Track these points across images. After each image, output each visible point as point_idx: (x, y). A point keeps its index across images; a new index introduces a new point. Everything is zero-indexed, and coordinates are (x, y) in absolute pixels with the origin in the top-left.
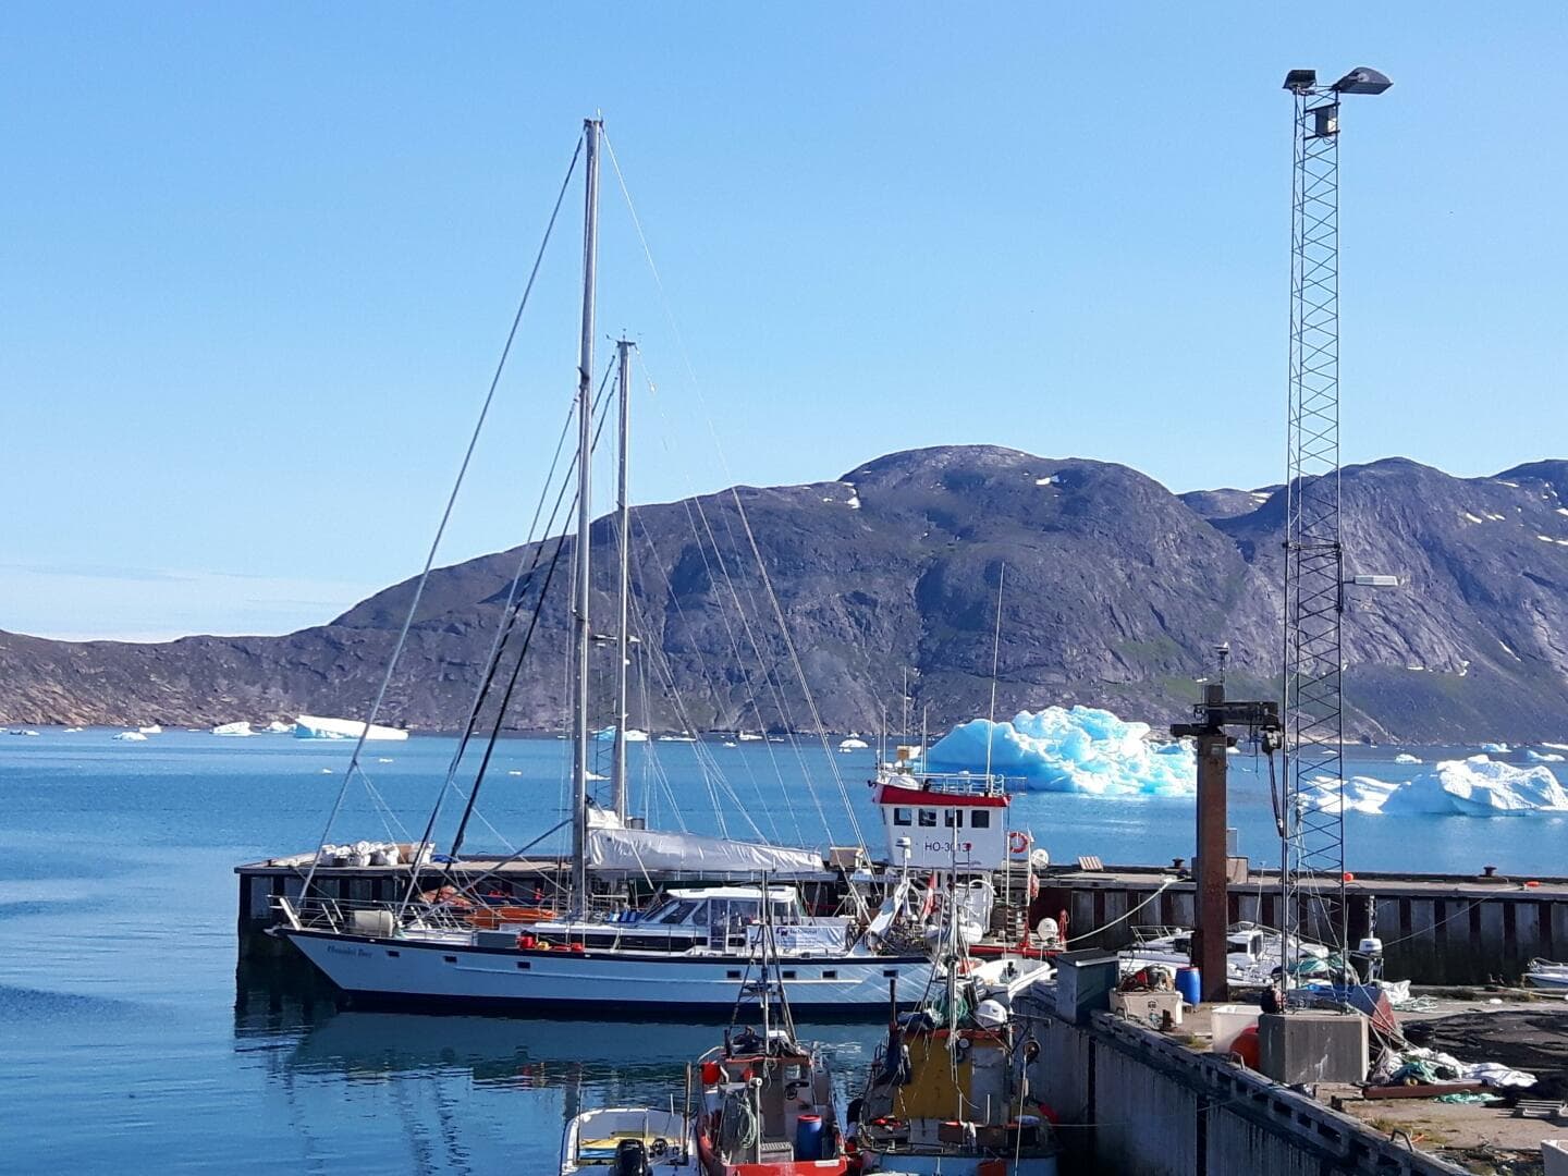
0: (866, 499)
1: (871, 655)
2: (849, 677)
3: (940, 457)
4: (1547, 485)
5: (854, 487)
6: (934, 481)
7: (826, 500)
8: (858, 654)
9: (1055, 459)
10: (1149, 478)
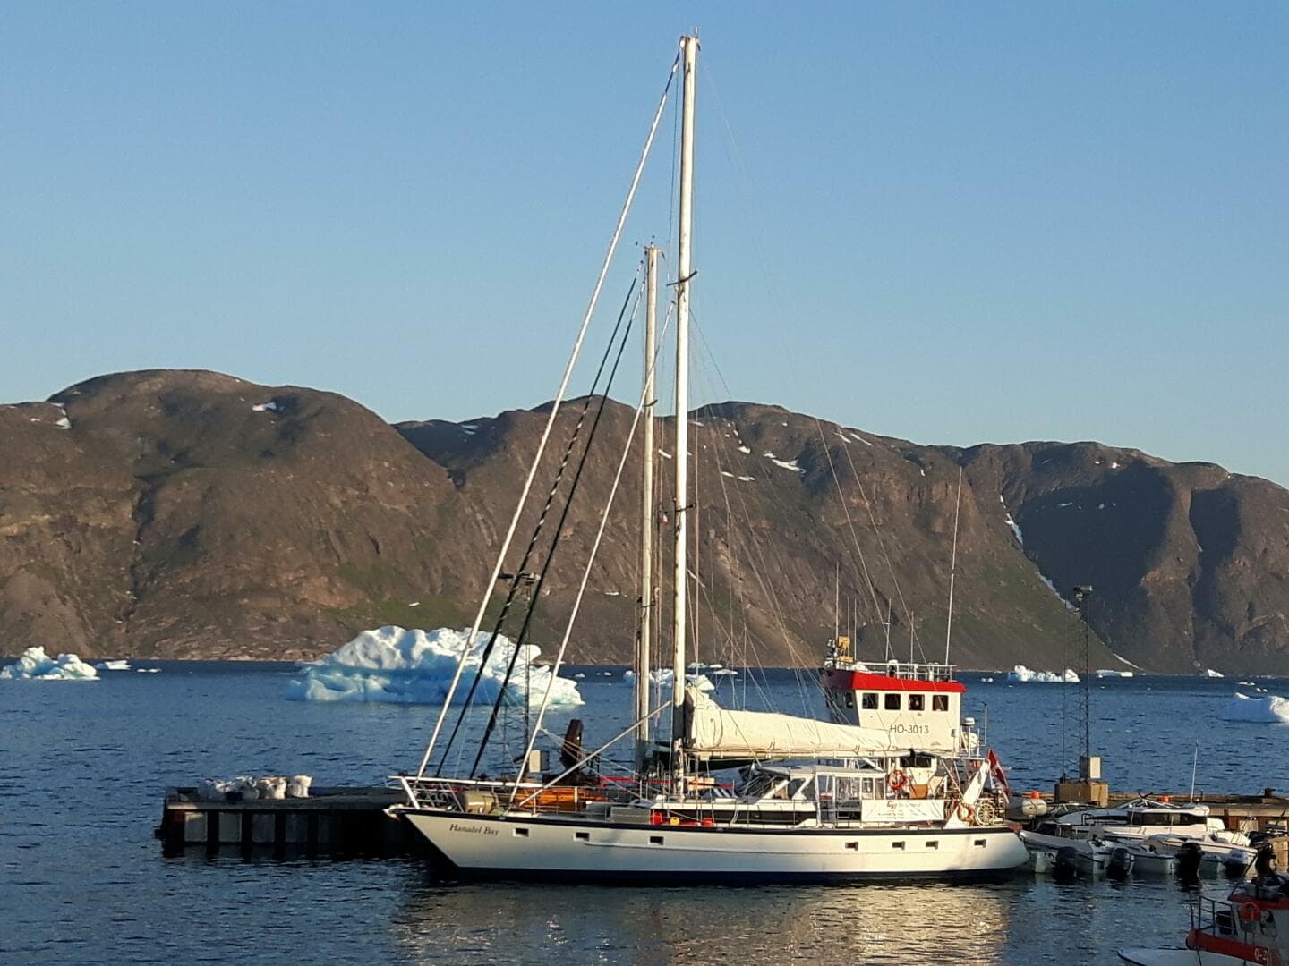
0: (76, 420)
1: (82, 578)
2: (58, 601)
3: (154, 380)
4: (729, 425)
5: (65, 409)
6: (147, 404)
7: (33, 420)
8: (67, 577)
9: (271, 386)
10: (364, 408)
